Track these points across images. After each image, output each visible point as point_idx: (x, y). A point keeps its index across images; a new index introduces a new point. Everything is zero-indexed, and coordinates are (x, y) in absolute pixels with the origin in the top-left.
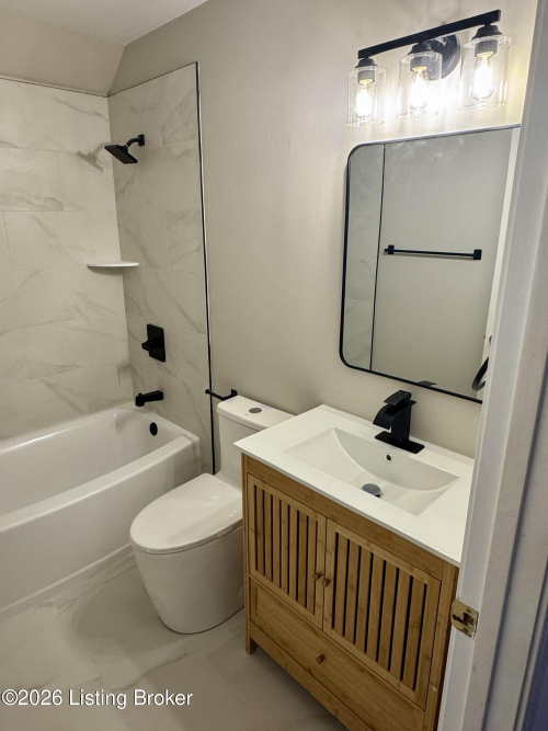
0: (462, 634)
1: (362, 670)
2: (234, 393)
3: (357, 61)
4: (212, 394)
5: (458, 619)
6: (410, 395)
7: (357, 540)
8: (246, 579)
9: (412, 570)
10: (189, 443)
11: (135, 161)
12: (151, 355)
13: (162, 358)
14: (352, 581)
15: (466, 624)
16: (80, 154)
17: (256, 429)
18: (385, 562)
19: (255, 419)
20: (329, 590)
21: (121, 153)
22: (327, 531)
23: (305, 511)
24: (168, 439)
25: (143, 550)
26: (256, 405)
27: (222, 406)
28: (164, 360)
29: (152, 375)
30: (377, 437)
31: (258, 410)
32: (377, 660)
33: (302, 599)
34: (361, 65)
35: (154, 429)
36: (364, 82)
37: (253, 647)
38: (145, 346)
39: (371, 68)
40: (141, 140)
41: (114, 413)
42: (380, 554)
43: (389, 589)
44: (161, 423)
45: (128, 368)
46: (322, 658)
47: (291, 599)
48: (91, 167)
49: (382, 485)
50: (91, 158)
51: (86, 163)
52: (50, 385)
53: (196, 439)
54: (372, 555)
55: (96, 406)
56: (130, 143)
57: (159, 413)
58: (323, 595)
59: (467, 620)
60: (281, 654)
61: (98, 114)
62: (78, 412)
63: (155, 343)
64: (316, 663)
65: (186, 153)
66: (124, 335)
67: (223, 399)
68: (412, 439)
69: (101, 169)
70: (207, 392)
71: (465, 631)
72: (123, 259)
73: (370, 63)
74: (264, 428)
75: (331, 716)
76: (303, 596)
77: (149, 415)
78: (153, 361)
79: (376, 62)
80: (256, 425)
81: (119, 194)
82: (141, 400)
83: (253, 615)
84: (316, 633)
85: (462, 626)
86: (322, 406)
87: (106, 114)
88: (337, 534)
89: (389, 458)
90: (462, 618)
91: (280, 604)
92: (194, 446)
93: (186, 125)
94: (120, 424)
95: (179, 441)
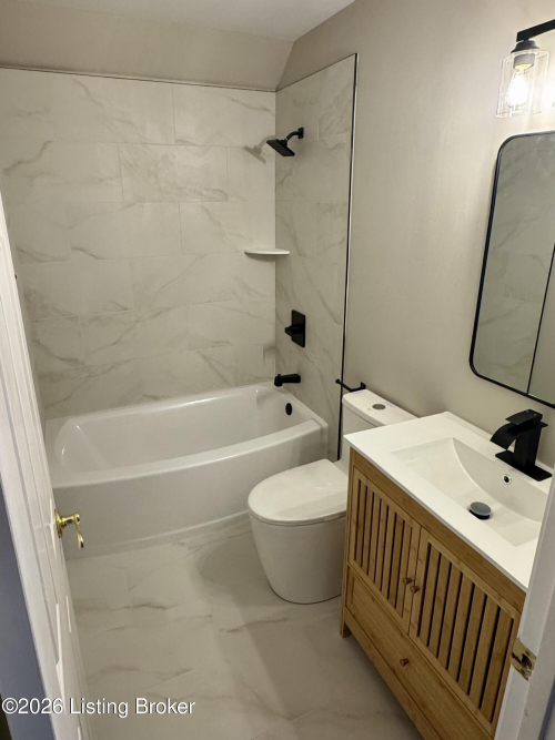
0: (520, 675)
1: (442, 685)
2: (363, 387)
3: (515, 44)
4: (343, 385)
5: (517, 658)
6: (540, 416)
7: (448, 556)
8: (345, 567)
9: (500, 600)
10: (317, 428)
11: (293, 154)
12: (293, 340)
13: (302, 344)
14: (441, 594)
15: (524, 666)
16: (247, 149)
17: (373, 424)
18: (473, 585)
19: (376, 415)
20: (418, 597)
21: (281, 147)
22: (420, 539)
23: (403, 515)
24: (301, 420)
25: (256, 517)
26: (381, 401)
27: (349, 398)
28: (304, 346)
29: (293, 358)
30: (498, 456)
31: (382, 407)
32: (457, 680)
33: (392, 599)
34: (519, 48)
35: (289, 409)
36: (521, 68)
37: (347, 632)
38: (288, 330)
39: (530, 51)
40: (300, 133)
41: (257, 389)
42: (470, 576)
43: (476, 614)
44: (296, 405)
45: (273, 349)
46: (406, 662)
47: (382, 597)
48: (255, 159)
49: (495, 507)
50: (256, 152)
51: (251, 157)
52: (204, 357)
53: (325, 425)
54: (462, 574)
55: (243, 380)
56: (289, 137)
57: (295, 395)
58: (412, 600)
59: (525, 662)
60: (370, 646)
61: (265, 109)
62: (225, 384)
63: (297, 329)
64: (400, 666)
65: (338, 146)
66: (272, 317)
67: (351, 391)
68: (538, 463)
69: (264, 161)
70: (338, 381)
71: (523, 673)
72: (278, 247)
73: (530, 45)
74: (381, 425)
75: (410, 720)
76: (394, 597)
77: (286, 395)
78: (294, 346)
79: (537, 45)
80: (376, 421)
81: (279, 184)
82: (279, 381)
83: (349, 602)
84: (402, 635)
85: (520, 667)
86: (446, 413)
87: (272, 108)
88: (430, 546)
89: (507, 480)
90: (521, 658)
91: (373, 599)
92: (322, 431)
93: (342, 117)
94: (261, 399)
95: (310, 423)
